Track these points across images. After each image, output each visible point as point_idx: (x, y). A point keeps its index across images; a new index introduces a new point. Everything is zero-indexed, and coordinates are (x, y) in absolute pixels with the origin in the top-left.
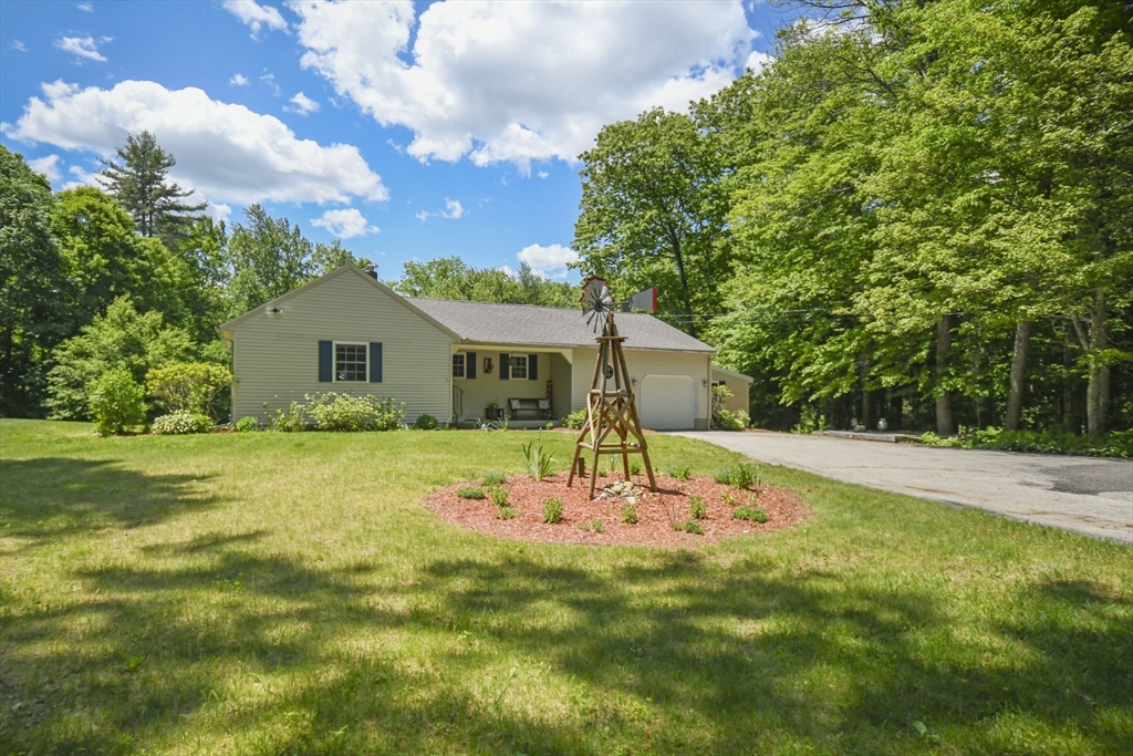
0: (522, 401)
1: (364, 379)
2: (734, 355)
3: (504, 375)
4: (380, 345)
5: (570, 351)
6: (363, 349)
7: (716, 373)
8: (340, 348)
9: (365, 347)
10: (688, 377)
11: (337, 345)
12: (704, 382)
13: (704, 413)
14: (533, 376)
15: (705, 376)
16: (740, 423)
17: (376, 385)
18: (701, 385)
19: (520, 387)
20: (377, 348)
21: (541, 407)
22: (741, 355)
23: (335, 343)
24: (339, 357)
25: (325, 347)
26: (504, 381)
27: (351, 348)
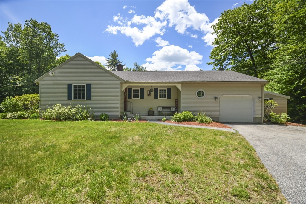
0: (163, 108)
1: (84, 99)
2: (277, 87)
3: (156, 97)
4: (90, 85)
5: (180, 84)
6: (83, 86)
7: (267, 94)
8: (75, 86)
9: (84, 85)
10: (250, 96)
11: (74, 85)
12: (259, 98)
13: (260, 113)
14: (169, 97)
15: (260, 95)
16: (283, 120)
17: (89, 101)
18: (257, 100)
19: (164, 102)
20: (89, 86)
21: (172, 110)
22: (282, 86)
23: (73, 84)
24: (75, 90)
25: (70, 86)
26: (156, 100)
27: (79, 86)
